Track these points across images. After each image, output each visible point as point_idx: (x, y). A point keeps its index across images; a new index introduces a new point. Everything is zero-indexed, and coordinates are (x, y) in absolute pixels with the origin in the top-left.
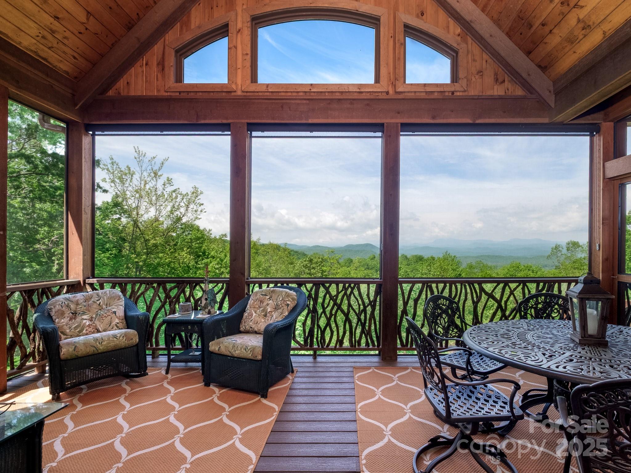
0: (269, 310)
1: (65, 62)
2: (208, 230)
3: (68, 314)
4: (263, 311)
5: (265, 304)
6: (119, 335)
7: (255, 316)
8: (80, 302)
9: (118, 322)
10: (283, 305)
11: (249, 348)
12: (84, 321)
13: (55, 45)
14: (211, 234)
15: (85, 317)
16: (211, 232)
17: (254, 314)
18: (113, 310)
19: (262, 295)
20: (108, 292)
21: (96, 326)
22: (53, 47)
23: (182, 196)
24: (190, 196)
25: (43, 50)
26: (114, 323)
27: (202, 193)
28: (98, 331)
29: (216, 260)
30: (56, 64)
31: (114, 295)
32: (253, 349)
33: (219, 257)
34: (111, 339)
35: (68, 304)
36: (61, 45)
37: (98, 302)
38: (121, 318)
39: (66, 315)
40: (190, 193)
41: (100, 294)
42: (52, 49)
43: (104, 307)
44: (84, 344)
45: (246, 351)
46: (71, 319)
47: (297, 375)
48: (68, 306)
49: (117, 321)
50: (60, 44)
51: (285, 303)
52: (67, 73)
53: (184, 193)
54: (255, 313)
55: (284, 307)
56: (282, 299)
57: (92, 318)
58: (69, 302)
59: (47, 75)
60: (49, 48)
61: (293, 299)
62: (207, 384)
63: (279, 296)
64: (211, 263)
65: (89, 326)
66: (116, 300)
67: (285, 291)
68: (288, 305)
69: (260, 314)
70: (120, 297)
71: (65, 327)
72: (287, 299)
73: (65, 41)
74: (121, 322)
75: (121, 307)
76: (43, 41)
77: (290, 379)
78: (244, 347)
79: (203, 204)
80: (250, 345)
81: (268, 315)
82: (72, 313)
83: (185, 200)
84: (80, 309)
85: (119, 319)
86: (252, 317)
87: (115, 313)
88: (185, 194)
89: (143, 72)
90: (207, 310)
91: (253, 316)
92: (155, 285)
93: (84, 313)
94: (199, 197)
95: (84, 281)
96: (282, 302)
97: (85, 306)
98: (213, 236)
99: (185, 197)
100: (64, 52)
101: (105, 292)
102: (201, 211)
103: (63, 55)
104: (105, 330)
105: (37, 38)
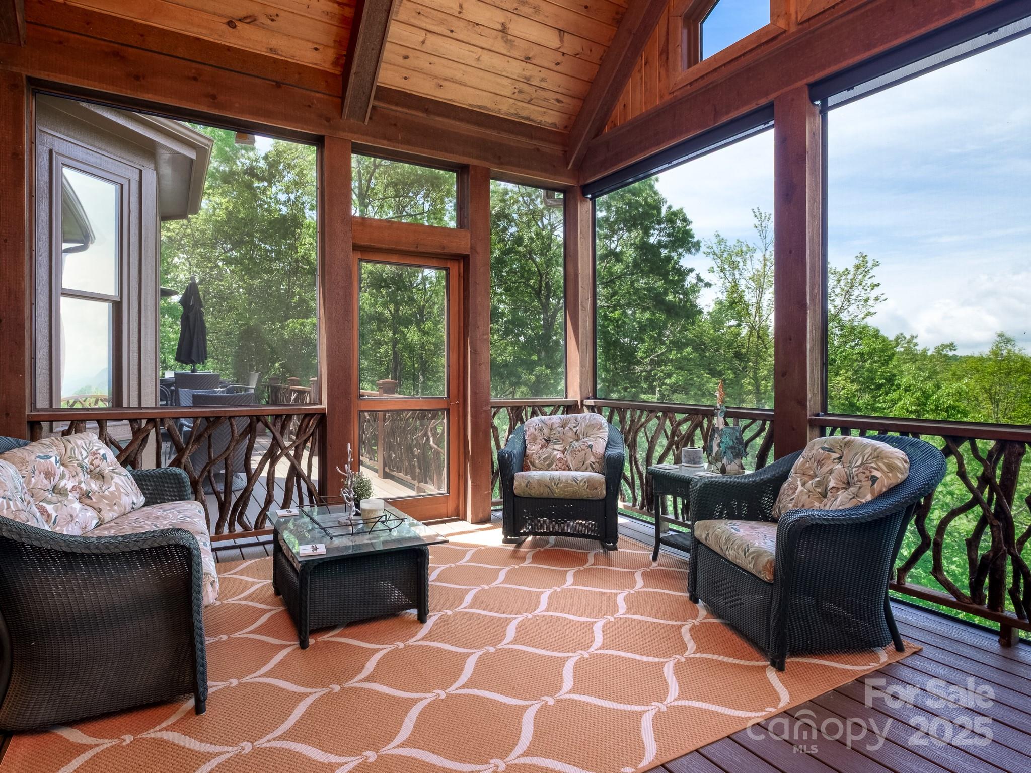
0: (832, 484)
1: (550, 111)
2: (908, 337)
3: (540, 441)
4: (819, 484)
5: (825, 469)
6: (580, 479)
7: (802, 491)
8: (554, 427)
9: (594, 461)
10: (862, 477)
11: (751, 550)
12: (556, 453)
13: (534, 95)
14: (916, 345)
15: (557, 447)
16: (915, 341)
17: (800, 488)
18: (590, 443)
19: (823, 449)
20: (588, 417)
21: (566, 462)
22: (532, 99)
23: (837, 275)
24: (852, 273)
25: (523, 108)
26: (588, 462)
27: (876, 264)
28: (570, 469)
29: (913, 394)
30: (540, 118)
31: (594, 422)
32: (758, 554)
33: (921, 389)
34: (569, 481)
35: (542, 427)
36: (541, 93)
37: (575, 430)
38: (599, 457)
39: (538, 441)
40: (852, 270)
41: (579, 419)
42: (532, 102)
43: (581, 437)
44: (538, 480)
45: (745, 554)
46: (542, 447)
47: (909, 662)
48: (541, 430)
49: (592, 459)
50: (539, 90)
51: (867, 473)
52: (554, 125)
53: (840, 269)
54: (803, 485)
55: (863, 483)
56: (862, 464)
57: (565, 449)
58: (543, 425)
59: (531, 138)
60: (529, 102)
61: (891, 468)
62: (694, 599)
63: (856, 454)
64: (900, 399)
65: (560, 459)
66: (595, 429)
67: (873, 446)
68: (874, 479)
69: (811, 490)
70: (601, 426)
71: (535, 456)
72: (873, 465)
73: (544, 85)
74: (598, 463)
75: (601, 440)
76: (521, 96)
77: (878, 661)
78: (744, 546)
79: (878, 285)
80: (757, 544)
81: (829, 494)
82: (545, 440)
83: (842, 283)
84: (556, 434)
85: (596, 457)
86: (794, 493)
87: (591, 447)
88: (843, 272)
89: (642, 78)
90: (719, 465)
91: (797, 491)
92: (660, 414)
93: (557, 442)
94: (871, 273)
95: (582, 401)
96: (861, 470)
97: (559, 433)
98: (919, 348)
99: (844, 277)
100: (546, 99)
101: (585, 417)
102: (877, 299)
103: (544, 104)
104: (576, 470)
105: (514, 96)
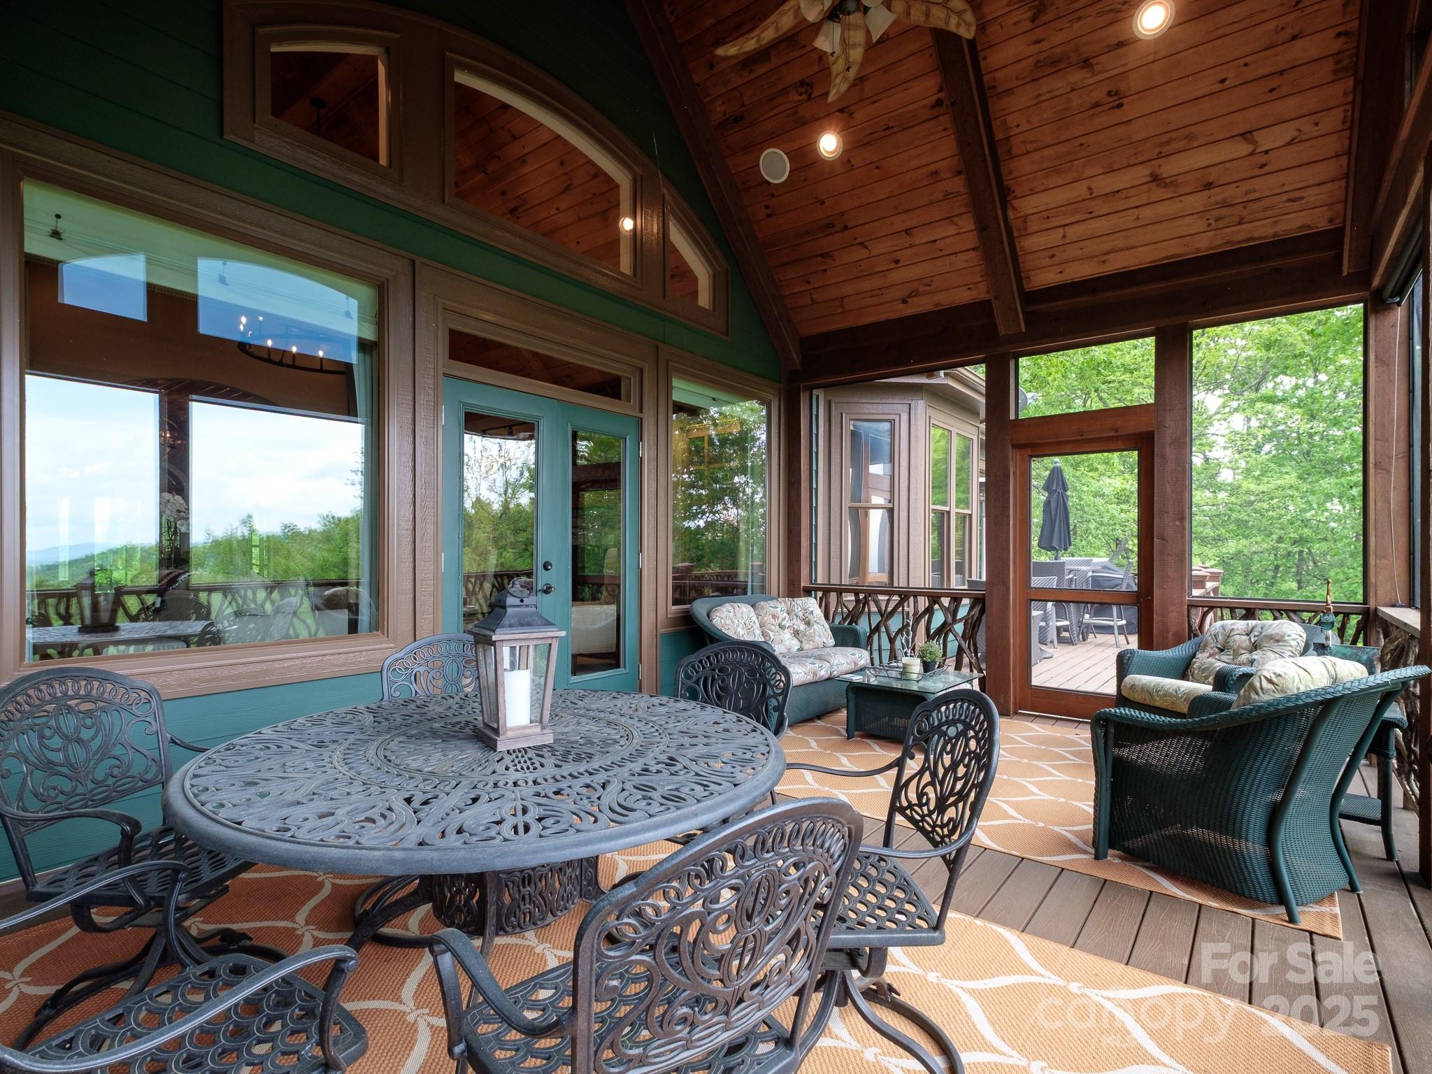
1: (1286, 216)
13: (1244, 213)
22: (1243, 219)
25: (1233, 233)
30: (1271, 231)
36: (1257, 205)
48: (1216, 636)
50: (1250, 204)
52: (1306, 227)
73: (1253, 196)
76: (1222, 223)
95: (1375, 610)
100: (1268, 209)
103: (1268, 214)
105: (1211, 228)
